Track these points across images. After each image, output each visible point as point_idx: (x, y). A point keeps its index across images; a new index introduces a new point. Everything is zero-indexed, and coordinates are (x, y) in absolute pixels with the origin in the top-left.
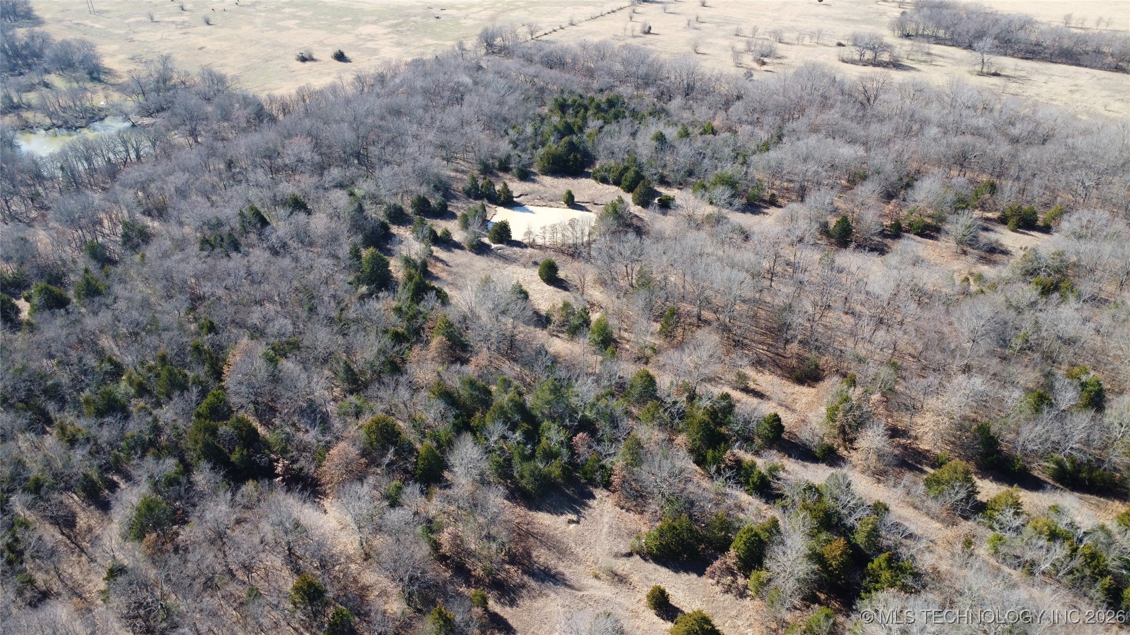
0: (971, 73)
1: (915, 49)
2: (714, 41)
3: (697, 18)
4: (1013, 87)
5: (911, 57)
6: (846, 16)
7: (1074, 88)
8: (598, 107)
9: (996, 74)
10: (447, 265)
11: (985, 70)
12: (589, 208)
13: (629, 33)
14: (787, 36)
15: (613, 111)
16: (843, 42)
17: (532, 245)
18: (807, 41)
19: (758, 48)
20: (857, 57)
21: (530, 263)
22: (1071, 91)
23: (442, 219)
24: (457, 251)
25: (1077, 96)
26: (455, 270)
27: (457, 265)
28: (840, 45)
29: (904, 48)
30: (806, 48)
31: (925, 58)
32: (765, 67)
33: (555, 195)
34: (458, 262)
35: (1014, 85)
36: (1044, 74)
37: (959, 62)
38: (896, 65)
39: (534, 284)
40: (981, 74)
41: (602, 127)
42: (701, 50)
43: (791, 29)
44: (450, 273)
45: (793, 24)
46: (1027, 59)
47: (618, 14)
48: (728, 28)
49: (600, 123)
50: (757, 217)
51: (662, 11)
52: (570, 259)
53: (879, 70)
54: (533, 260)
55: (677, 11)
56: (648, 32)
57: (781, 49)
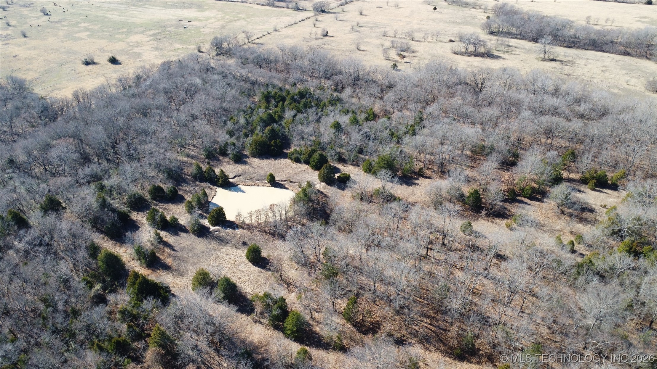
0: (537, 59)
1: (499, 42)
2: (369, 40)
3: (358, 24)
4: (567, 69)
5: (498, 49)
6: (452, 20)
7: (604, 69)
8: (292, 98)
9: (553, 60)
10: (174, 250)
11: (546, 57)
12: (286, 186)
13: (313, 36)
14: (417, 36)
15: (303, 102)
16: (453, 39)
17: (242, 225)
18: (430, 39)
19: (399, 45)
20: (463, 50)
21: (240, 244)
22: (602, 71)
23: (172, 203)
24: (183, 234)
25: (607, 74)
26: (179, 254)
27: (182, 249)
28: (451, 41)
29: (492, 42)
30: (430, 44)
31: (507, 49)
32: (405, 60)
33: (261, 176)
34: (182, 246)
35: (566, 67)
36: (583, 58)
37: (528, 51)
38: (489, 55)
39: (243, 265)
40: (544, 60)
41: (295, 116)
42: (362, 48)
43: (419, 30)
44: (175, 258)
45: (419, 26)
46: (569, 47)
47: (306, 22)
48: (378, 30)
49: (294, 112)
50: (411, 187)
51: (335, 19)
52: (271, 237)
53: (478, 59)
54: (242, 240)
55: (345, 19)
56: (326, 35)
57: (414, 45)
